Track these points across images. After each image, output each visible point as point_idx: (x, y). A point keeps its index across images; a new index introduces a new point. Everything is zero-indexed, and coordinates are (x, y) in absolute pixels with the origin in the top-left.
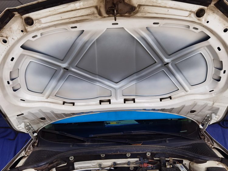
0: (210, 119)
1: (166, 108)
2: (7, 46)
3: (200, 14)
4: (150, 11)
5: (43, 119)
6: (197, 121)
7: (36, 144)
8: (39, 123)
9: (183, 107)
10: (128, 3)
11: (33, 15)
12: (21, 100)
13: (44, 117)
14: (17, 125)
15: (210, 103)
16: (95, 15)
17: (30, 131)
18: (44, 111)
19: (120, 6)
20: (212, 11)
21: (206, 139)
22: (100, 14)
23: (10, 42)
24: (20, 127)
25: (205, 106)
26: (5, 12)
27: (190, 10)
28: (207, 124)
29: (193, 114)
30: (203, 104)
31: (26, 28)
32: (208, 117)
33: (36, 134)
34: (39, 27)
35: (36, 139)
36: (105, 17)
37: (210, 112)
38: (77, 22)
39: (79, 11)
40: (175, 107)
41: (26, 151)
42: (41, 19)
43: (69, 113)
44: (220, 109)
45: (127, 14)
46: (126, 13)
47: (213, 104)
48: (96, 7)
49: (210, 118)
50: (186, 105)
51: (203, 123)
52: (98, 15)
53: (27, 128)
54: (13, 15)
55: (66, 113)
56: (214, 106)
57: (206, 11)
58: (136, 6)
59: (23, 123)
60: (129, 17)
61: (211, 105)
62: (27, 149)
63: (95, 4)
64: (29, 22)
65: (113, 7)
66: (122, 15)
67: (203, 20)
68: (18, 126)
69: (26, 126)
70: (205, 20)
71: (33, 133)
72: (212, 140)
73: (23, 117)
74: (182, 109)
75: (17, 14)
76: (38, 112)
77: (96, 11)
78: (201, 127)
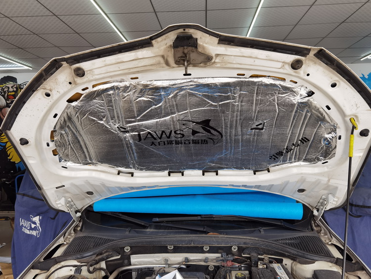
0: (325, 202)
1: (262, 185)
2: (50, 100)
3: (296, 65)
4: (231, 62)
5: (90, 193)
6: (309, 205)
7: (79, 229)
8: (84, 199)
9: (287, 183)
10: (202, 52)
11: (85, 65)
12: (63, 167)
13: (91, 191)
14: (56, 201)
16: (161, 65)
17: (72, 210)
18: (92, 183)
19: (193, 56)
21: (323, 231)
22: (167, 63)
23: (55, 95)
24: (58, 202)
25: (317, 183)
26: (51, 62)
27: (283, 61)
28: (322, 209)
31: (76, 79)
33: (79, 214)
34: (92, 78)
35: (80, 221)
36: (173, 67)
37: (326, 192)
38: (138, 72)
39: (142, 60)
40: (275, 183)
41: (65, 237)
42: (94, 70)
43: (126, 186)
44: (339, 189)
45: (201, 65)
48: (163, 57)
52: (164, 65)
53: (68, 205)
54: (61, 66)
55: (122, 186)
56: (330, 184)
57: (304, 62)
58: (214, 55)
59: (63, 198)
60: (205, 67)
61: (325, 183)
62: (67, 234)
63: (161, 53)
64: (80, 73)
65: (184, 57)
66: (195, 65)
67: (302, 72)
69: (67, 202)
71: (76, 212)
73: (64, 189)
74: (285, 186)
75: (64, 63)
76: (83, 183)
77: (162, 61)
78: (315, 213)
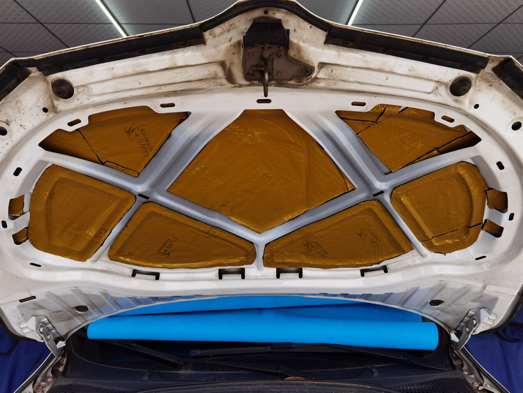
0: (475, 322)
1: (374, 293)
2: (6, 142)
3: (459, 88)
4: (345, 78)
5: (82, 308)
6: (445, 324)
7: (61, 369)
8: (70, 318)
9: (415, 291)
10: (296, 58)
11: (74, 76)
12: (32, 264)
13: (84, 304)
14: (19, 324)
15: (477, 286)
16: (219, 81)
17: (49, 337)
18: (87, 291)
19: (278, 64)
20: (488, 82)
21: (465, 367)
22: (230, 78)
23: (15, 133)
24: (27, 328)
25: (465, 291)
26: (6, 67)
27: (437, 79)
28: (469, 333)
29: (437, 309)
30: (459, 286)
31: (56, 103)
32: (472, 317)
33: (61, 344)
34: (86, 102)
35: (63, 356)
36: (241, 86)
37: (476, 305)
38: (175, 93)
39: (183, 70)
40: (395, 291)
41: (36, 384)
42: (91, 86)
43: (145, 296)
44: (500, 300)
45: (292, 82)
46: (291, 80)
47: (484, 287)
48: (222, 64)
49: (474, 319)
50: (421, 288)
51: (458, 329)
52: (224, 81)
53: (41, 330)
54: (27, 74)
55: (139, 296)
56: (485, 292)
57: (473, 81)
58: (316, 65)
59: (34, 318)
60: (296, 87)
61: (478, 290)
62: (39, 379)
63: (220, 57)
64: (64, 90)
65: (261, 66)
66: (281, 84)
67: (466, 101)
68: (22, 326)
69: (40, 324)
70: (470, 103)
71: (56, 342)
72: (479, 370)
73: (35, 303)
74: (411, 296)
75: (34, 72)
76: (70, 292)
77: (220, 72)
78: (454, 337)
